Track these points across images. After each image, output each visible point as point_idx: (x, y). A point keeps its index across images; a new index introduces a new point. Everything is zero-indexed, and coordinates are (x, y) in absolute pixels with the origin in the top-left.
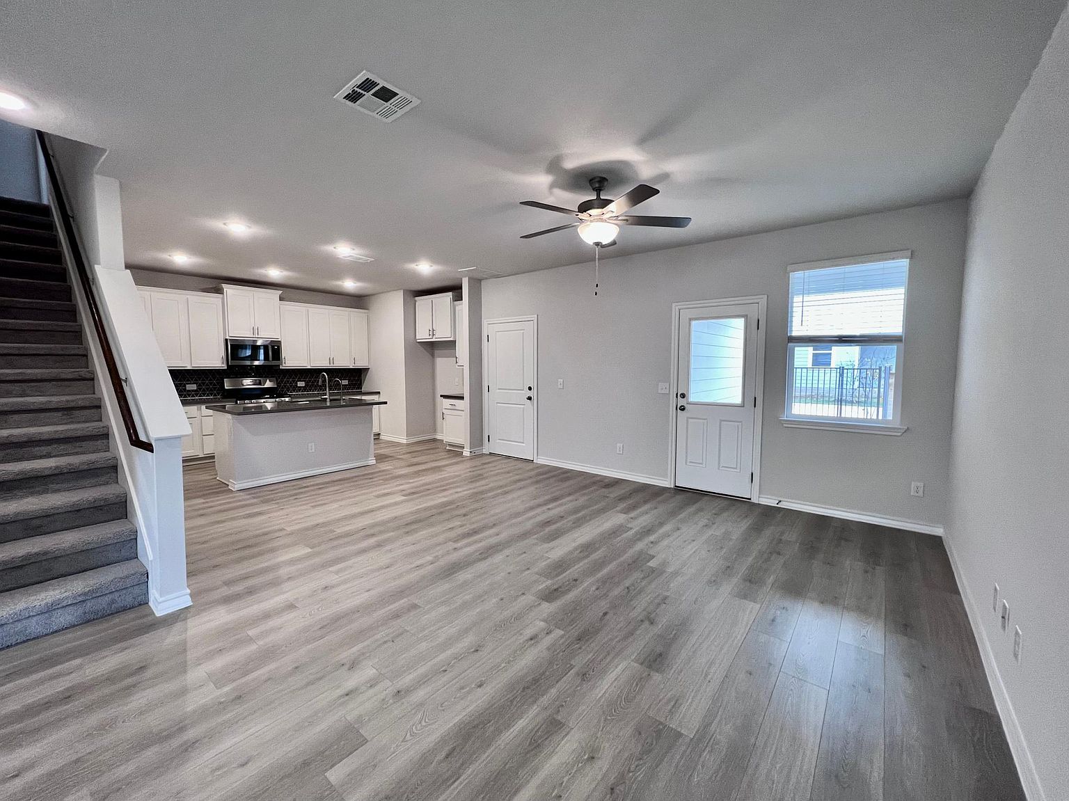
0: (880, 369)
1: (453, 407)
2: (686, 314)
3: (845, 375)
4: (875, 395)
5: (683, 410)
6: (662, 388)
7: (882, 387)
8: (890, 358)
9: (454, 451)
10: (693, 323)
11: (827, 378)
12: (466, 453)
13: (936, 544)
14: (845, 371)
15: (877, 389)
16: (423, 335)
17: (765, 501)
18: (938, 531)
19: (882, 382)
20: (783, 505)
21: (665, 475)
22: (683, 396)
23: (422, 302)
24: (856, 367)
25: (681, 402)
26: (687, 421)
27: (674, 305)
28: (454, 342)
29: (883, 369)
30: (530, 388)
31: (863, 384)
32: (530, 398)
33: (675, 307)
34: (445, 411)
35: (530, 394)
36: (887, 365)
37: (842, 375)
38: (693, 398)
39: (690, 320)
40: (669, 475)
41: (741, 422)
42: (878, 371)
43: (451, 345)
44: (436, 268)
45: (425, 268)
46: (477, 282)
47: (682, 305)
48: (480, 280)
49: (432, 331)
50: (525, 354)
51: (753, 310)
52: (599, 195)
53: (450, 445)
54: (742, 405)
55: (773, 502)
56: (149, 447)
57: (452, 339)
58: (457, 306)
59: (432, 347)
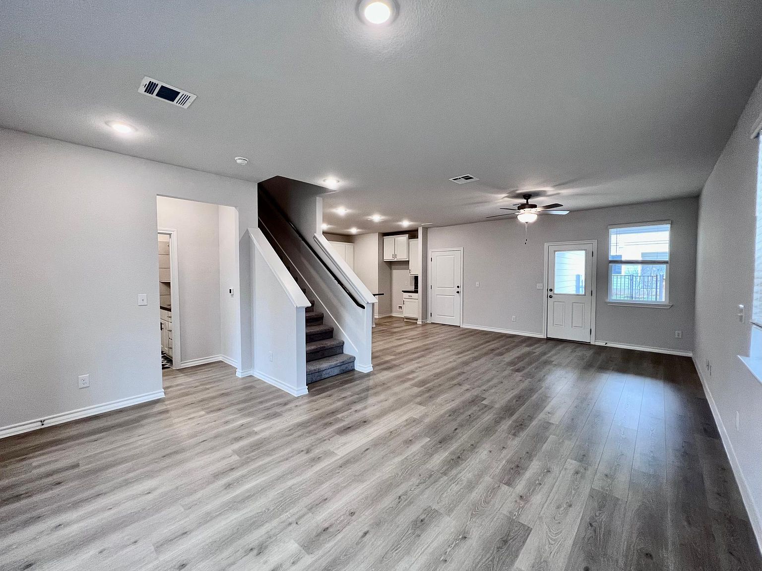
0: (657, 276)
1: (410, 297)
2: (552, 249)
3: (634, 280)
4: (654, 293)
5: (551, 297)
6: (539, 286)
7: (658, 287)
8: (663, 270)
9: (411, 322)
10: (556, 253)
11: (623, 282)
12: (419, 322)
13: (689, 360)
14: (634, 278)
15: (655, 290)
16: (388, 257)
17: (598, 343)
18: (690, 354)
19: (658, 284)
20: (609, 345)
21: (541, 332)
22: (551, 290)
23: (386, 239)
24: (639, 275)
25: (550, 293)
26: (554, 303)
27: (545, 243)
29: (659, 277)
30: (458, 287)
31: (646, 286)
32: (458, 292)
33: (546, 245)
34: (404, 299)
35: (458, 290)
36: (661, 274)
37: (632, 280)
38: (556, 291)
39: (555, 251)
40: (543, 332)
41: (584, 303)
42: (655, 277)
43: (406, 263)
44: (412, 223)
45: (406, 224)
46: (425, 230)
47: (551, 244)
48: (427, 228)
49: (395, 256)
50: (455, 268)
51: (589, 247)
52: (527, 201)
53: (407, 318)
54: (585, 295)
55: (603, 344)
56: (363, 307)
57: (407, 260)
58: (413, 241)
59: (391, 264)
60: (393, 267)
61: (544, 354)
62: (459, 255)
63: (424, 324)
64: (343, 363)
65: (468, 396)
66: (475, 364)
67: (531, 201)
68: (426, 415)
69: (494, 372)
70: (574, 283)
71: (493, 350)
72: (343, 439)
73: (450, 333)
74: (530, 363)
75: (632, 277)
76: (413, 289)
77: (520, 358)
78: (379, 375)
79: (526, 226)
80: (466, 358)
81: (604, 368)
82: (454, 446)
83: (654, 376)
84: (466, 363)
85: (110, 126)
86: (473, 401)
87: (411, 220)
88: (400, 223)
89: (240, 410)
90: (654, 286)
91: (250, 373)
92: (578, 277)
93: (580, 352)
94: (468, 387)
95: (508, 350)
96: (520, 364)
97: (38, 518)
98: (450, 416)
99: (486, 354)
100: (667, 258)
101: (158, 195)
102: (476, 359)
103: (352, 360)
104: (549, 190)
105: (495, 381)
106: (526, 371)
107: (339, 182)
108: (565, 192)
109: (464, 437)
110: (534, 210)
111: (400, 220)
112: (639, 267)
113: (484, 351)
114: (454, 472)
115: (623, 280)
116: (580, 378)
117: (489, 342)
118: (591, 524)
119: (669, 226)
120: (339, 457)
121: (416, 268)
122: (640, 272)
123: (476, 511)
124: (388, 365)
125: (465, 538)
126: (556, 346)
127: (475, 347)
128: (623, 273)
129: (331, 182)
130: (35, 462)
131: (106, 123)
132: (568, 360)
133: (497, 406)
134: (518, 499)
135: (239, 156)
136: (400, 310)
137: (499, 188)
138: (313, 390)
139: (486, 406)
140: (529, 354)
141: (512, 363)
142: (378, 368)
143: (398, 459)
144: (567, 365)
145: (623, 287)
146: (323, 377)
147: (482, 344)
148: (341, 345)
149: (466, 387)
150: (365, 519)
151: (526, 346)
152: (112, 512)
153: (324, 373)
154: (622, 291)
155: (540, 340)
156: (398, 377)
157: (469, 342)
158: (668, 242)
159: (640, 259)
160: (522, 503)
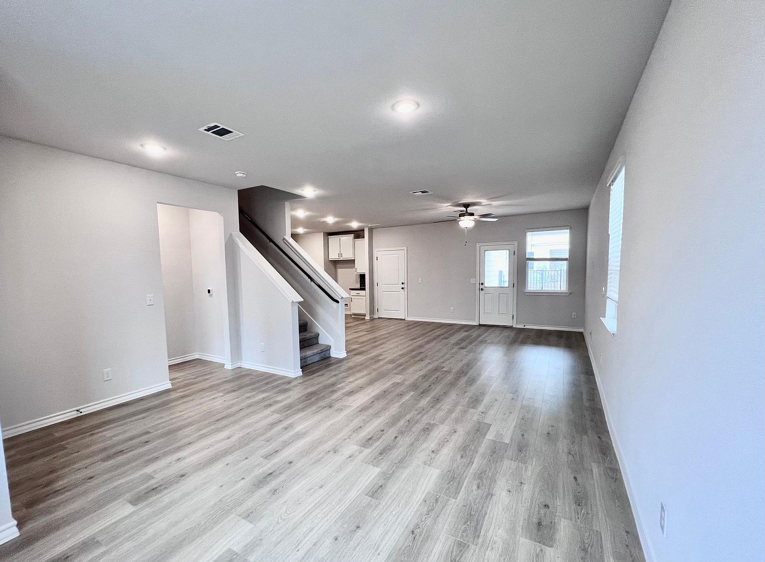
0: (561, 271)
1: (358, 294)
2: (483, 248)
3: (544, 274)
5: (483, 290)
6: (472, 281)
8: (564, 265)
9: (358, 318)
11: (535, 277)
12: (367, 318)
13: (581, 334)
14: (544, 272)
16: (333, 256)
17: (518, 326)
18: (582, 330)
20: (526, 327)
22: (482, 284)
23: (331, 238)
24: (548, 270)
25: (481, 287)
26: (484, 295)
28: (354, 260)
30: (403, 283)
31: (553, 279)
32: (403, 288)
33: (478, 245)
34: (352, 297)
35: (403, 286)
36: (564, 269)
37: (542, 274)
38: (486, 285)
39: (485, 251)
40: (476, 319)
41: (508, 294)
43: (351, 262)
44: (361, 224)
45: (355, 225)
46: (371, 230)
47: (481, 244)
48: (372, 228)
49: (340, 255)
50: (400, 267)
51: (511, 247)
52: (467, 210)
53: (355, 315)
54: (509, 287)
55: (522, 327)
56: (338, 302)
57: (353, 259)
58: (358, 241)
59: (335, 263)
60: (338, 266)
61: (479, 336)
62: (402, 254)
63: (372, 319)
64: (322, 351)
65: (430, 367)
66: (428, 346)
67: (470, 210)
68: (405, 380)
69: (445, 350)
70: (497, 278)
71: (439, 336)
72: (351, 398)
73: (399, 325)
74: (471, 343)
75: (542, 272)
76: (358, 286)
77: (462, 340)
78: (354, 359)
79: (466, 231)
80: (421, 342)
81: (524, 342)
82: (432, 394)
83: (557, 345)
84: (421, 346)
85: (144, 148)
86: (436, 369)
87: (360, 221)
88: (349, 224)
89: (253, 390)
90: (559, 279)
91: (238, 365)
92: (501, 272)
93: (506, 333)
94: (429, 361)
95: (451, 335)
96: (463, 345)
97: (156, 459)
98: (423, 379)
99: (434, 339)
100: (567, 256)
101: (158, 203)
102: (428, 342)
103: (328, 348)
104: (484, 201)
105: (447, 356)
106: (468, 348)
107: (315, 191)
108: (495, 203)
109: (437, 390)
110: (472, 218)
111: (350, 221)
112: (548, 263)
113: (432, 336)
114: (438, 406)
115: (535, 274)
116: (508, 350)
117: (434, 330)
118: (523, 419)
119: (568, 231)
120: (354, 408)
121: (362, 266)
122: (548, 267)
123: (457, 421)
124: (357, 351)
125: (456, 432)
126: (488, 330)
127: (424, 334)
128: (535, 269)
129: (309, 192)
130: (108, 434)
131: (142, 145)
132: (498, 339)
133: (454, 371)
134: (481, 414)
135: (238, 171)
136: (346, 307)
137: (445, 198)
138: (305, 372)
139: (446, 371)
140: (467, 337)
141: (457, 344)
142: (349, 354)
143: (397, 405)
144: (497, 343)
145: (535, 281)
146: (308, 363)
147: (429, 332)
148: (317, 336)
149: (427, 361)
150: (391, 433)
151: (464, 332)
152: (211, 449)
153: (309, 359)
154: (535, 285)
155: (475, 326)
156: (372, 359)
157: (417, 331)
158: (568, 243)
159: (549, 257)
160: (483, 415)
